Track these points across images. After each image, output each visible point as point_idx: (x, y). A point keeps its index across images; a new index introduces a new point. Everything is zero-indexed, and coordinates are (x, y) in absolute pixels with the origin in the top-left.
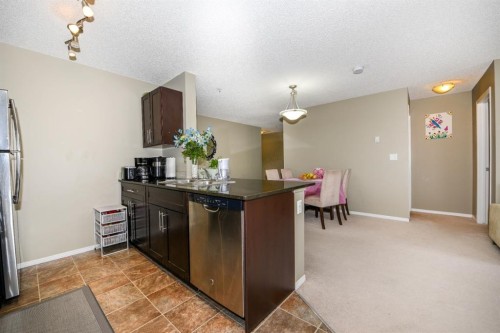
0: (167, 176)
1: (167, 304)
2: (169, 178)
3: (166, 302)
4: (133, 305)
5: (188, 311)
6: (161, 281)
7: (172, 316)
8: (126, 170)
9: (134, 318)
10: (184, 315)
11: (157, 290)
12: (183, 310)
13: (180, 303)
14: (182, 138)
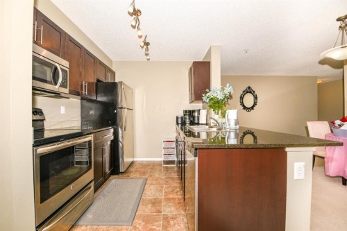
0: (200, 122)
1: (168, 209)
2: (202, 124)
3: (169, 207)
4: (155, 199)
5: (175, 221)
6: (177, 192)
7: (166, 218)
8: (177, 118)
9: (150, 206)
10: (172, 222)
11: (171, 196)
12: (173, 218)
13: (176, 212)
14: (208, 94)
